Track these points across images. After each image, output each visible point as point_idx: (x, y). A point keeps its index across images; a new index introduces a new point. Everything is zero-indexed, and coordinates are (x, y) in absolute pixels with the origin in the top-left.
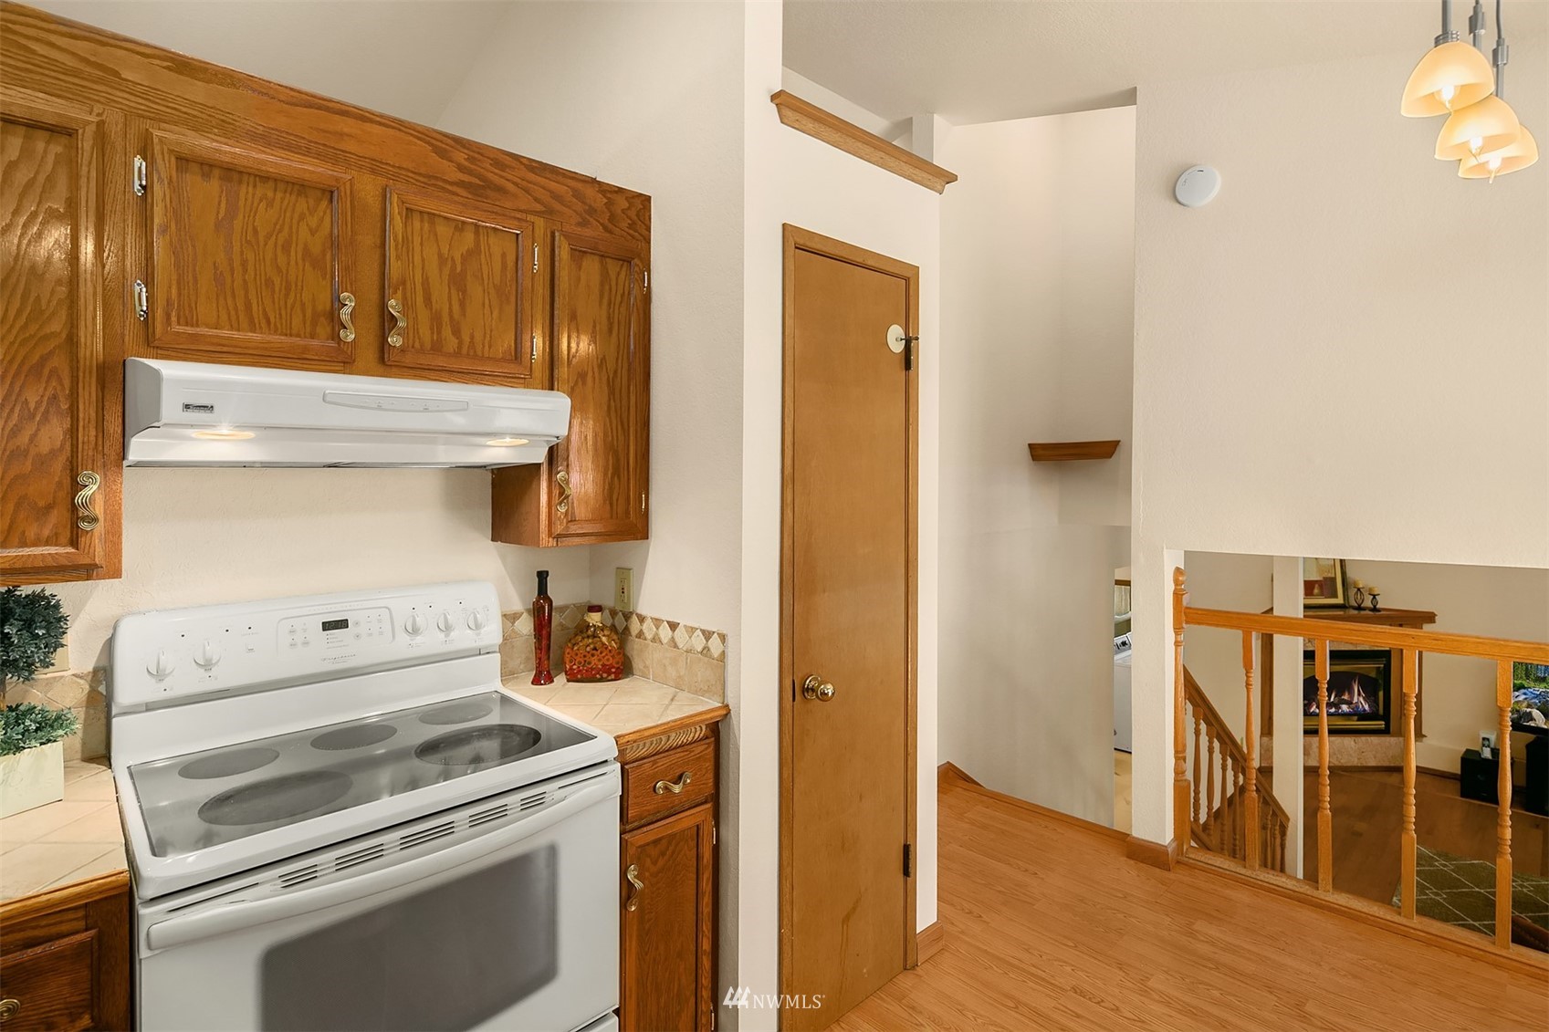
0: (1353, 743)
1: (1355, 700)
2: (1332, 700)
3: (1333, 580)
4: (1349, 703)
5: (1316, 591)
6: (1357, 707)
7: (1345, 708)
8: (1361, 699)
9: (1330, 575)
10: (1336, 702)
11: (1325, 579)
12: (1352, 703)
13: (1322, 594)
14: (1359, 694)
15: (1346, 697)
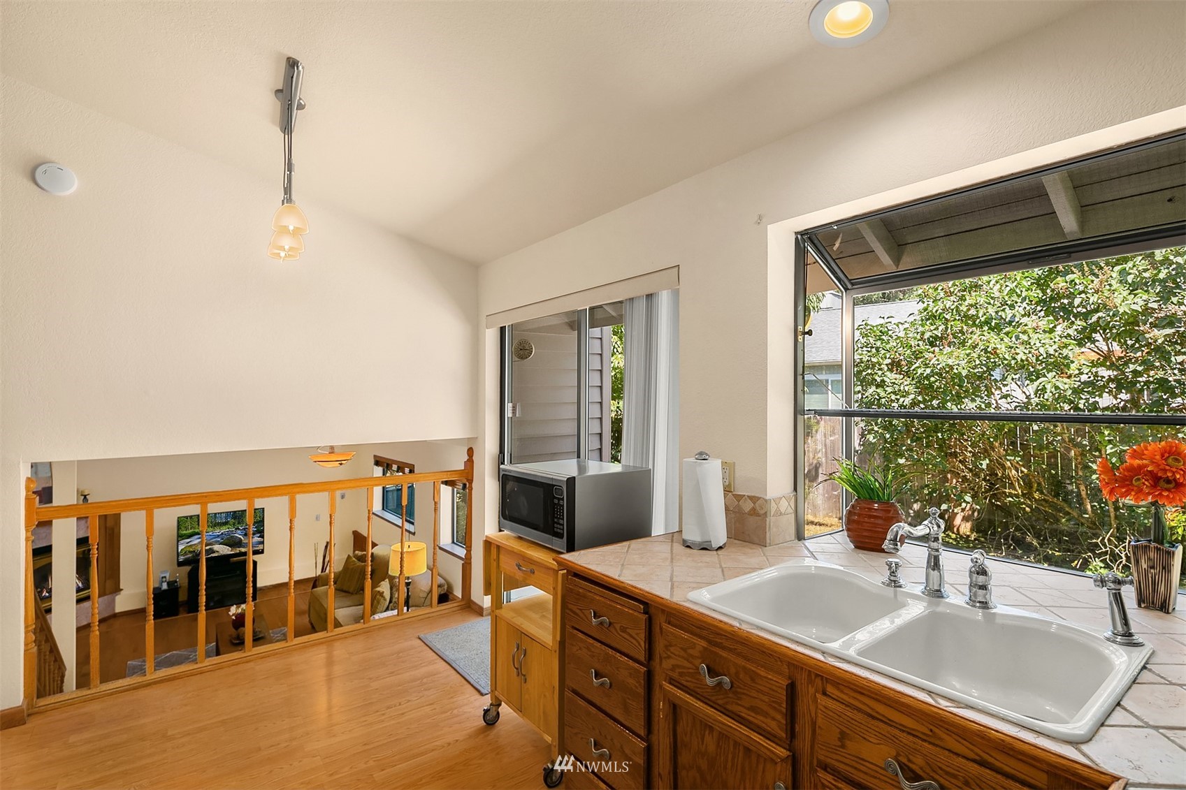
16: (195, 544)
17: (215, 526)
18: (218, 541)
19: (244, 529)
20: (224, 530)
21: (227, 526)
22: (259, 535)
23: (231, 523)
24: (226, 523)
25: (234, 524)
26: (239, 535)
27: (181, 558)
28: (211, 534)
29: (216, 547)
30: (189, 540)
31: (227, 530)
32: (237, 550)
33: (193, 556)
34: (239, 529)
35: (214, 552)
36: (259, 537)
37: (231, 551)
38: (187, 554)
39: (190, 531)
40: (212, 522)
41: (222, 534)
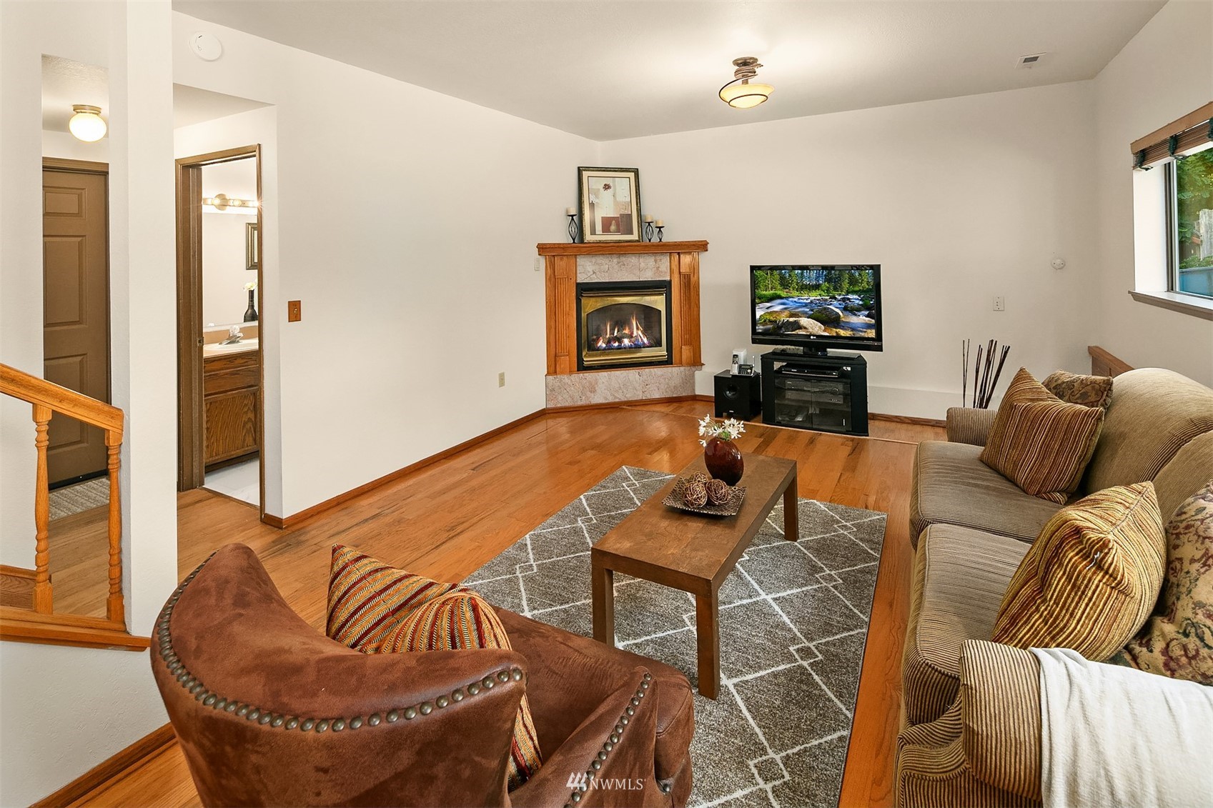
0: (637, 376)
1: (635, 334)
2: (615, 334)
3: (630, 216)
4: (631, 336)
5: (613, 228)
6: (637, 340)
7: (626, 342)
8: (640, 333)
9: (626, 212)
10: (618, 336)
11: (622, 216)
12: (632, 337)
13: (618, 231)
14: (638, 328)
15: (627, 331)
16: (776, 312)
17: (802, 289)
18: (806, 313)
19: (844, 300)
20: (814, 296)
21: (818, 292)
22: (867, 313)
23: (825, 288)
24: (817, 287)
25: (828, 290)
26: (835, 308)
27: (760, 328)
28: (796, 299)
29: (804, 321)
30: (768, 305)
31: (819, 298)
32: (834, 332)
33: (774, 328)
34: (835, 298)
35: (800, 327)
36: (867, 316)
37: (825, 331)
38: (767, 324)
39: (771, 292)
40: (797, 284)
41: (812, 302)
